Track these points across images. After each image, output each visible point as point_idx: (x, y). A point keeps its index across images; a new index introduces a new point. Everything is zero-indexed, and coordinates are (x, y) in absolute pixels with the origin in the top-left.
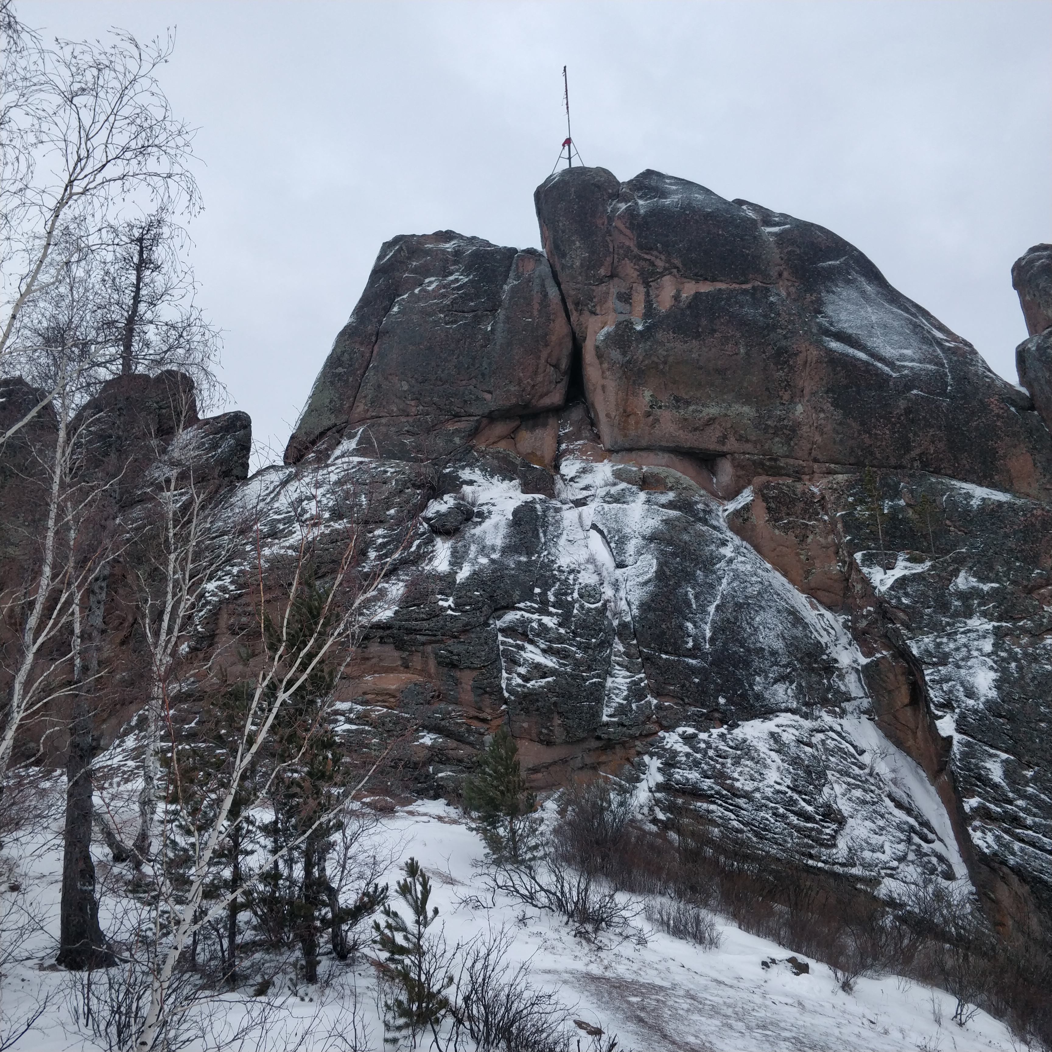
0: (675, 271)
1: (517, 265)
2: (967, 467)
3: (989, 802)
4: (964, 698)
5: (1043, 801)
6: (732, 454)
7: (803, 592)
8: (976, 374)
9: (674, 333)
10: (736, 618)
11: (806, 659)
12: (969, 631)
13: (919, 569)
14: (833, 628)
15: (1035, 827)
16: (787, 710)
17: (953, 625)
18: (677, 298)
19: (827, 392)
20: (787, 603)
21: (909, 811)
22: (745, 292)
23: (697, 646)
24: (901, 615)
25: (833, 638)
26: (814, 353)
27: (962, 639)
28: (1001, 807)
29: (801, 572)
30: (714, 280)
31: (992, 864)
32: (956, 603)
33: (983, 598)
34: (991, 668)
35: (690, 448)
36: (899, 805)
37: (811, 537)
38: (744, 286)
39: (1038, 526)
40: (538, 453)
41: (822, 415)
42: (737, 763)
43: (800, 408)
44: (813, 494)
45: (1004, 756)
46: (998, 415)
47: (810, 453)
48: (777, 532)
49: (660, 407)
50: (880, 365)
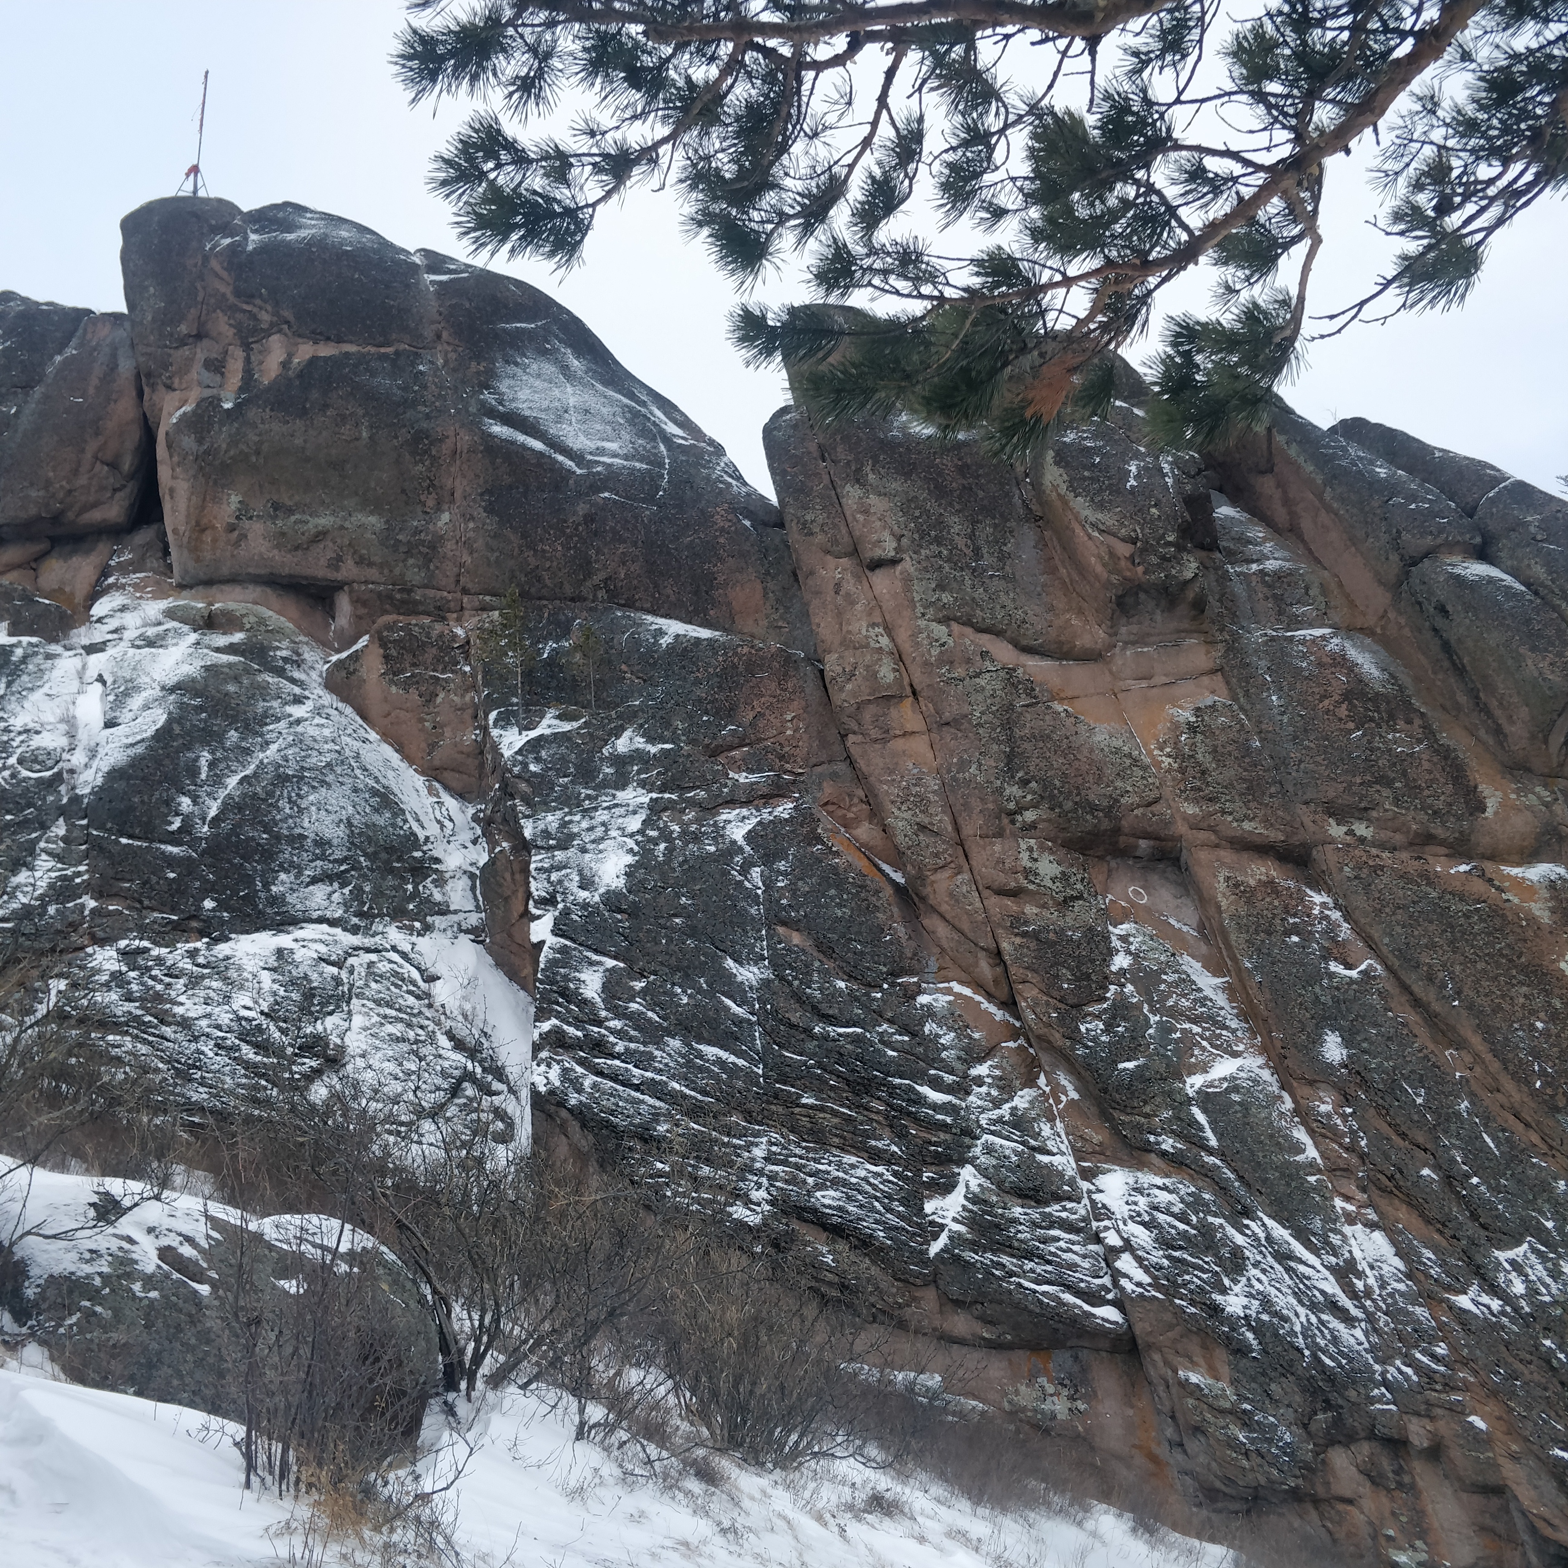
0: (285, 327)
1: (85, 330)
2: (673, 598)
3: (569, 1024)
4: (575, 890)
5: (650, 1020)
6: (349, 583)
7: (422, 773)
8: (708, 478)
9: (272, 410)
10: (270, 794)
11: (384, 856)
12: (616, 806)
13: (566, 727)
14: (451, 820)
15: (626, 1056)
16: (321, 920)
17: (596, 798)
18: (285, 365)
19: (482, 494)
20: (377, 781)
21: (473, 1052)
22: (384, 357)
23: (187, 827)
24: (523, 786)
25: (448, 832)
26: (465, 439)
27: (601, 816)
28: (583, 1029)
29: (423, 745)
30: (339, 341)
31: (548, 1107)
32: (608, 770)
33: (647, 762)
34: (631, 851)
35: (291, 576)
36: (459, 1045)
37: (442, 695)
38: (383, 350)
39: (741, 668)
40: (67, 589)
41: (471, 525)
42: (194, 982)
43: (446, 517)
44: (455, 636)
45: (610, 963)
46: (722, 530)
47: (458, 581)
48: (394, 689)
49: (251, 518)
50: (560, 458)
